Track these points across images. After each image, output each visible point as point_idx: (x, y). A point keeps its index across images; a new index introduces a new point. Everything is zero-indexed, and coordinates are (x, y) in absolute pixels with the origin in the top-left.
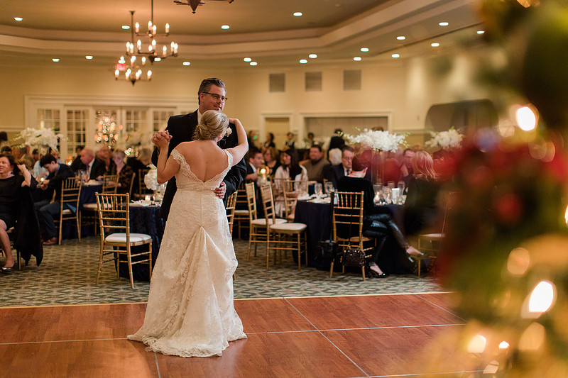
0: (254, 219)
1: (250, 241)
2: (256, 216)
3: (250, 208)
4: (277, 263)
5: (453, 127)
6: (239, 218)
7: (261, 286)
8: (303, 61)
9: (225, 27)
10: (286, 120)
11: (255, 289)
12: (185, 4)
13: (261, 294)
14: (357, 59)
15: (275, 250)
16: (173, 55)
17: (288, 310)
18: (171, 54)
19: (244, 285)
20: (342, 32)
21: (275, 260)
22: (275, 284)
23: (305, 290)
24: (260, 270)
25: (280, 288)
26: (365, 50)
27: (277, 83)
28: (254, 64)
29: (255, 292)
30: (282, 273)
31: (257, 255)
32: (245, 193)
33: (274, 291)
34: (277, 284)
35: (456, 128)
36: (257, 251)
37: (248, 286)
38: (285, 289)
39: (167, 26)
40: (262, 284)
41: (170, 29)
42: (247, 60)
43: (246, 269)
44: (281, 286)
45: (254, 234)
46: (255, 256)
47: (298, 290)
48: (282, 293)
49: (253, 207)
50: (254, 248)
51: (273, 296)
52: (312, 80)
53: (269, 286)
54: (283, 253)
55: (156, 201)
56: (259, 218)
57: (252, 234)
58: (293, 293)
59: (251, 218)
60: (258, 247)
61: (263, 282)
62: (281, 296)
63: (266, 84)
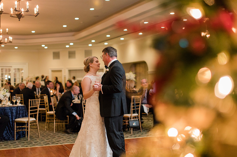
0: (48, 111)
1: (46, 121)
2: (48, 110)
3: (46, 107)
4: (59, 130)
5: (131, 71)
6: (41, 112)
7: (52, 140)
8: (67, 46)
9: (33, 32)
10: (61, 71)
11: (49, 141)
12: (15, 17)
13: (52, 143)
14: (90, 45)
15: (58, 124)
16: (10, 42)
17: (64, 149)
18: (9, 41)
19: (44, 140)
20: (84, 34)
21: (58, 129)
22: (58, 139)
23: (72, 141)
24: (51, 134)
25: (61, 141)
26: (93, 41)
27: (56, 55)
28: (46, 48)
29: (49, 143)
30: (61, 134)
31: (50, 127)
32: (44, 101)
33: (58, 142)
34: (59, 139)
35: (132, 72)
36: (50, 126)
37: (46, 140)
38: (63, 141)
39: (7, 29)
40: (52, 139)
41: (8, 31)
42: (43, 46)
43: (45, 133)
44: (61, 140)
45: (48, 118)
46: (49, 128)
47: (68, 141)
48: (61, 143)
49: (47, 106)
50: (48, 125)
51: (57, 144)
52: (71, 54)
53: (55, 140)
54: (61, 125)
55: (3, 105)
56: (50, 111)
57: (47, 118)
58: (66, 142)
59: (46, 111)
60: (50, 124)
61: (52, 138)
62: (61, 144)
63: (51, 56)
